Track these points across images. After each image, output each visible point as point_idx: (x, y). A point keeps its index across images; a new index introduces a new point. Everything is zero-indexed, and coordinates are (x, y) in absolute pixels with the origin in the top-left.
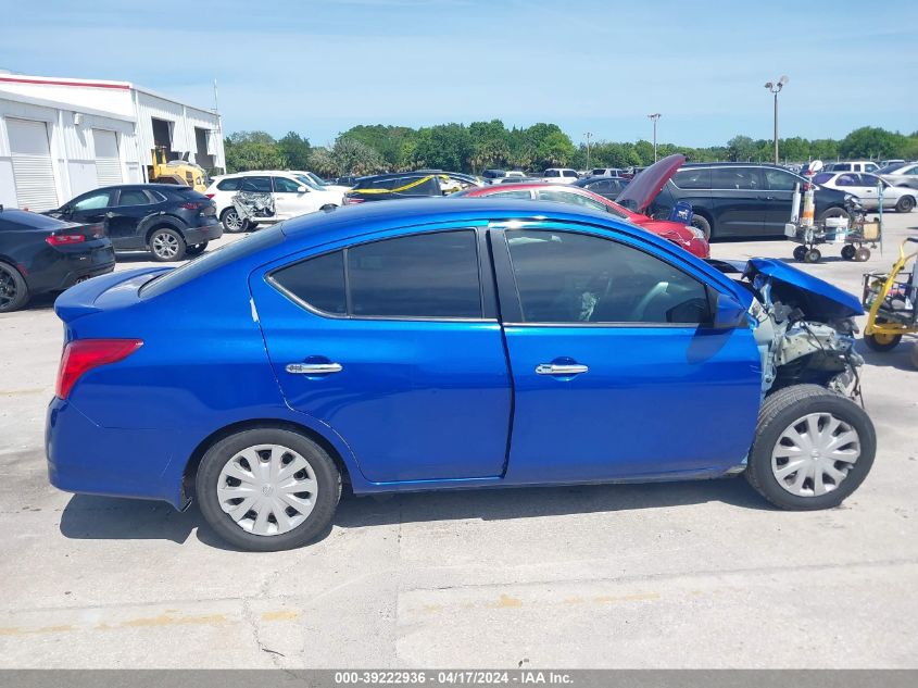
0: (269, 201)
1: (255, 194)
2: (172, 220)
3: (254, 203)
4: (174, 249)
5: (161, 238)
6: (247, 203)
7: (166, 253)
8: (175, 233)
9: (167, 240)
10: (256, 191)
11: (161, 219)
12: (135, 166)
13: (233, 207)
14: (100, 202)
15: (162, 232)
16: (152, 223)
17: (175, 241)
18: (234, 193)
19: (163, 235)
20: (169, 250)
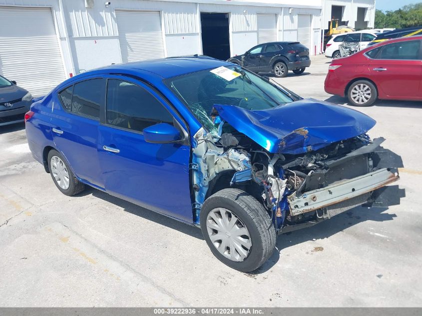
0: (357, 46)
1: (351, 43)
2: (283, 58)
3: (350, 48)
4: (283, 72)
5: (278, 67)
6: (346, 48)
7: (279, 74)
8: (284, 64)
9: (280, 67)
10: (352, 41)
11: (279, 58)
12: (319, 30)
13: (339, 50)
14: (258, 50)
15: (278, 64)
16: (275, 60)
17: (283, 68)
18: (341, 43)
19: (279, 65)
20: (281, 72)
